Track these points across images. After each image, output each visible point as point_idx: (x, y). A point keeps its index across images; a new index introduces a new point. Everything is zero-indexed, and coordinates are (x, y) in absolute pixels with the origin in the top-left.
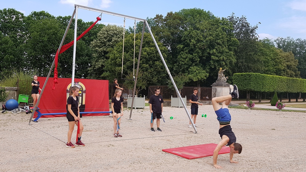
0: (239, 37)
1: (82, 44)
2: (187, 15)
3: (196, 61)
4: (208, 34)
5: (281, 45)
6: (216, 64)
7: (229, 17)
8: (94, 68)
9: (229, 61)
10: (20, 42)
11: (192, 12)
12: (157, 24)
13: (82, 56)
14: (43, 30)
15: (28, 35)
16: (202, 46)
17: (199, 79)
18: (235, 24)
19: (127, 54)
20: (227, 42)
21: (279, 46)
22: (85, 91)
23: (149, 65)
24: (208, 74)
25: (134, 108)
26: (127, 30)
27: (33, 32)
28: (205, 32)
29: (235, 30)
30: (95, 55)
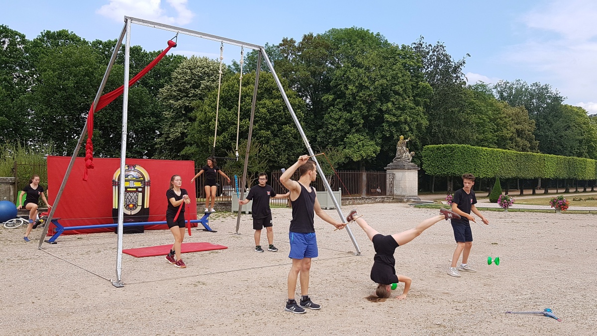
0: (433, 80)
1: (141, 92)
2: (339, 40)
3: (358, 125)
4: (378, 76)
5: (505, 94)
6: (394, 130)
7: (415, 44)
8: (166, 138)
9: (416, 124)
10: (20, 90)
11: (348, 34)
12: (286, 55)
13: (144, 115)
14: (63, 66)
15: (35, 76)
16: (367, 98)
17: (363, 157)
18: (425, 57)
19: (231, 112)
20: (412, 89)
21: (502, 96)
22: (149, 182)
23: (272, 132)
24: (379, 148)
25: (244, 213)
26: (229, 66)
27: (45, 70)
28: (373, 71)
29: (426, 68)
30: (167, 114)
